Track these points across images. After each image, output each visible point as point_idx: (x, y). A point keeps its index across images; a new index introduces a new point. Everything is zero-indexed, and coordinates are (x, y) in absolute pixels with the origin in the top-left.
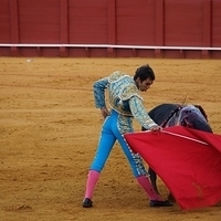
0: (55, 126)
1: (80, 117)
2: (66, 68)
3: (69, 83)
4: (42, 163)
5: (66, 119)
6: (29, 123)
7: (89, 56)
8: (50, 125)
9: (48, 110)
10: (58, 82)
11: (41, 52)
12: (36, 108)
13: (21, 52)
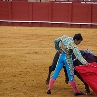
0: (26, 55)
1: (36, 51)
2: (31, 31)
3: (32, 37)
4: (20, 70)
5: (31, 52)
6: (15, 53)
7: (41, 26)
8: (24, 55)
9: (23, 48)
10: (27, 37)
11: (21, 24)
12: (18, 47)
13: (12, 24)
